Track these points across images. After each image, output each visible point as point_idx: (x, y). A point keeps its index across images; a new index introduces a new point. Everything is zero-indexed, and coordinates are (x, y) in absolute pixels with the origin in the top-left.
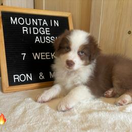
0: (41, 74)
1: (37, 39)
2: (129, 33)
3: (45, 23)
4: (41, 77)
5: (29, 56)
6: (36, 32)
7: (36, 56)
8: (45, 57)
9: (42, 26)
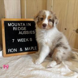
0: (21, 49)
1: (20, 33)
2: (66, 29)
3: (24, 24)
4: (21, 50)
5: (16, 41)
6: (19, 29)
7: (19, 40)
8: (23, 41)
9: (22, 26)
